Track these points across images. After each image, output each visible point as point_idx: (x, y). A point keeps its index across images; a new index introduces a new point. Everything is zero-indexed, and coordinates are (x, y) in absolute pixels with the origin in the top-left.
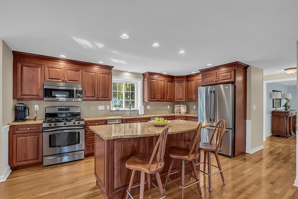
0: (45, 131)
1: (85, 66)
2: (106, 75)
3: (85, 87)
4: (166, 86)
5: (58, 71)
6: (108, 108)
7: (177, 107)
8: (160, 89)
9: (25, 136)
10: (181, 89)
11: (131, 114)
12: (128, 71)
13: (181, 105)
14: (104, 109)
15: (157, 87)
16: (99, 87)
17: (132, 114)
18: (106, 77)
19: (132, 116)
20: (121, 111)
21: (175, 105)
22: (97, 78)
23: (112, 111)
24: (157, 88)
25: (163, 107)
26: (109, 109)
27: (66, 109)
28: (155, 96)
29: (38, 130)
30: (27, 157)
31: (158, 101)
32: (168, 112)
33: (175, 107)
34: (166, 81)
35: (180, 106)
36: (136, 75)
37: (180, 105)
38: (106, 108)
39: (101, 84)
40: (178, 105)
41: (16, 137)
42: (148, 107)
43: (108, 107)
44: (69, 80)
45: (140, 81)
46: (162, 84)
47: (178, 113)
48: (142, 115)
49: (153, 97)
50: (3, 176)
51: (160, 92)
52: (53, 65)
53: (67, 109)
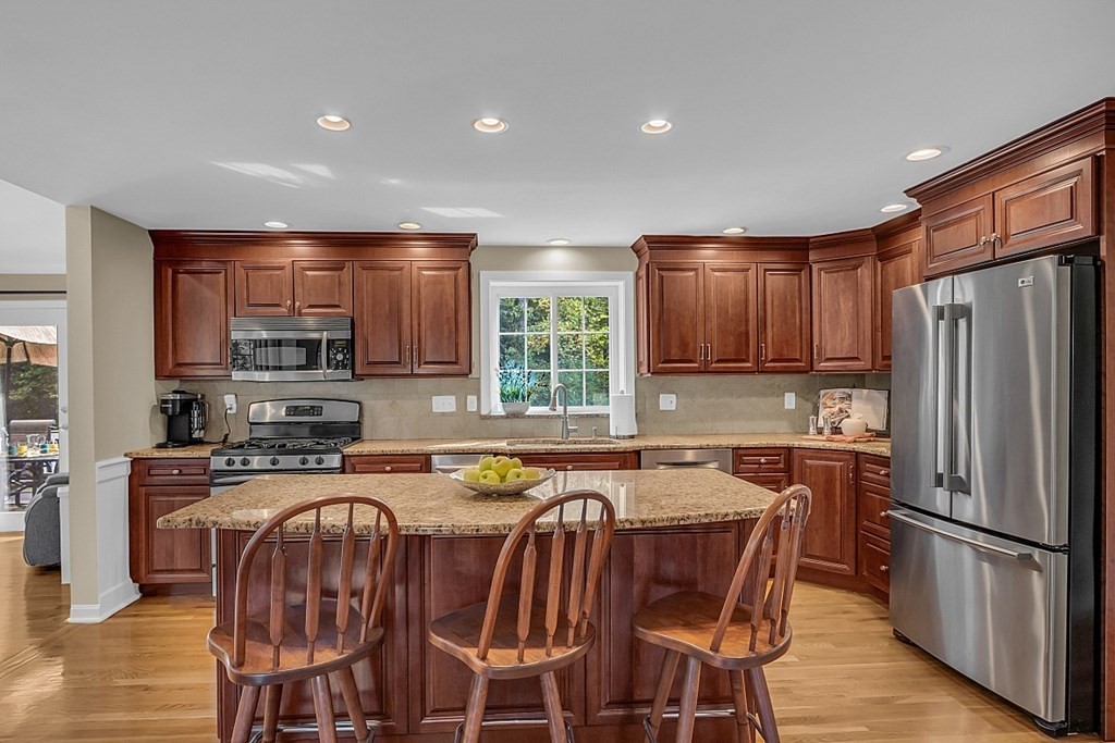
0: (216, 481)
1: (362, 245)
2: (446, 273)
3: (365, 327)
4: (752, 296)
5: (275, 278)
6: (472, 405)
7: (829, 403)
8: (714, 314)
9: (168, 495)
10: (846, 306)
11: (568, 432)
12: (553, 243)
13: (855, 392)
14: (454, 410)
15: (702, 302)
16: (419, 325)
17: (575, 430)
18: (446, 279)
19: (570, 443)
20: (533, 417)
21: (822, 392)
22: (406, 288)
23: (488, 417)
24: (700, 310)
25: (753, 399)
26: (475, 409)
27: (312, 407)
28: (684, 346)
29: (201, 477)
30: (173, 562)
31: (704, 371)
32: (785, 423)
33: (822, 401)
34: (752, 273)
35: (850, 396)
36: (599, 256)
37: (848, 391)
38: (462, 404)
39: (423, 311)
40: (838, 393)
41: (148, 495)
42: (668, 402)
43: (472, 399)
44: (310, 306)
45: (621, 284)
46: (732, 287)
47: (827, 431)
48: (624, 438)
49: (675, 353)
50: (97, 607)
51: (719, 327)
52: (261, 260)
53: (315, 410)
